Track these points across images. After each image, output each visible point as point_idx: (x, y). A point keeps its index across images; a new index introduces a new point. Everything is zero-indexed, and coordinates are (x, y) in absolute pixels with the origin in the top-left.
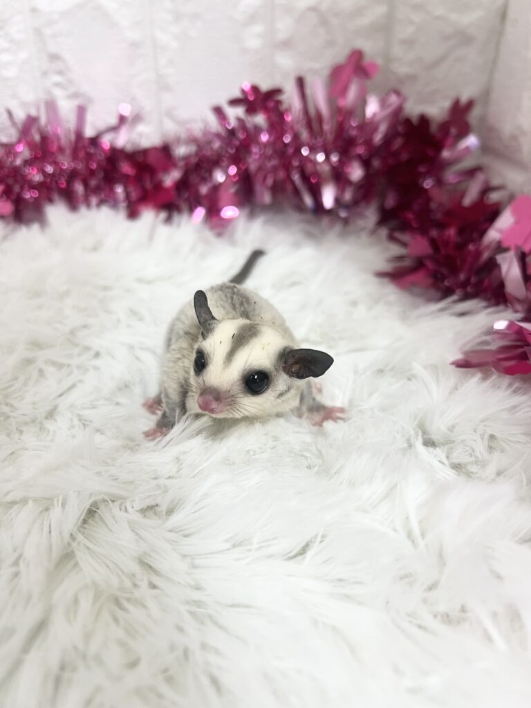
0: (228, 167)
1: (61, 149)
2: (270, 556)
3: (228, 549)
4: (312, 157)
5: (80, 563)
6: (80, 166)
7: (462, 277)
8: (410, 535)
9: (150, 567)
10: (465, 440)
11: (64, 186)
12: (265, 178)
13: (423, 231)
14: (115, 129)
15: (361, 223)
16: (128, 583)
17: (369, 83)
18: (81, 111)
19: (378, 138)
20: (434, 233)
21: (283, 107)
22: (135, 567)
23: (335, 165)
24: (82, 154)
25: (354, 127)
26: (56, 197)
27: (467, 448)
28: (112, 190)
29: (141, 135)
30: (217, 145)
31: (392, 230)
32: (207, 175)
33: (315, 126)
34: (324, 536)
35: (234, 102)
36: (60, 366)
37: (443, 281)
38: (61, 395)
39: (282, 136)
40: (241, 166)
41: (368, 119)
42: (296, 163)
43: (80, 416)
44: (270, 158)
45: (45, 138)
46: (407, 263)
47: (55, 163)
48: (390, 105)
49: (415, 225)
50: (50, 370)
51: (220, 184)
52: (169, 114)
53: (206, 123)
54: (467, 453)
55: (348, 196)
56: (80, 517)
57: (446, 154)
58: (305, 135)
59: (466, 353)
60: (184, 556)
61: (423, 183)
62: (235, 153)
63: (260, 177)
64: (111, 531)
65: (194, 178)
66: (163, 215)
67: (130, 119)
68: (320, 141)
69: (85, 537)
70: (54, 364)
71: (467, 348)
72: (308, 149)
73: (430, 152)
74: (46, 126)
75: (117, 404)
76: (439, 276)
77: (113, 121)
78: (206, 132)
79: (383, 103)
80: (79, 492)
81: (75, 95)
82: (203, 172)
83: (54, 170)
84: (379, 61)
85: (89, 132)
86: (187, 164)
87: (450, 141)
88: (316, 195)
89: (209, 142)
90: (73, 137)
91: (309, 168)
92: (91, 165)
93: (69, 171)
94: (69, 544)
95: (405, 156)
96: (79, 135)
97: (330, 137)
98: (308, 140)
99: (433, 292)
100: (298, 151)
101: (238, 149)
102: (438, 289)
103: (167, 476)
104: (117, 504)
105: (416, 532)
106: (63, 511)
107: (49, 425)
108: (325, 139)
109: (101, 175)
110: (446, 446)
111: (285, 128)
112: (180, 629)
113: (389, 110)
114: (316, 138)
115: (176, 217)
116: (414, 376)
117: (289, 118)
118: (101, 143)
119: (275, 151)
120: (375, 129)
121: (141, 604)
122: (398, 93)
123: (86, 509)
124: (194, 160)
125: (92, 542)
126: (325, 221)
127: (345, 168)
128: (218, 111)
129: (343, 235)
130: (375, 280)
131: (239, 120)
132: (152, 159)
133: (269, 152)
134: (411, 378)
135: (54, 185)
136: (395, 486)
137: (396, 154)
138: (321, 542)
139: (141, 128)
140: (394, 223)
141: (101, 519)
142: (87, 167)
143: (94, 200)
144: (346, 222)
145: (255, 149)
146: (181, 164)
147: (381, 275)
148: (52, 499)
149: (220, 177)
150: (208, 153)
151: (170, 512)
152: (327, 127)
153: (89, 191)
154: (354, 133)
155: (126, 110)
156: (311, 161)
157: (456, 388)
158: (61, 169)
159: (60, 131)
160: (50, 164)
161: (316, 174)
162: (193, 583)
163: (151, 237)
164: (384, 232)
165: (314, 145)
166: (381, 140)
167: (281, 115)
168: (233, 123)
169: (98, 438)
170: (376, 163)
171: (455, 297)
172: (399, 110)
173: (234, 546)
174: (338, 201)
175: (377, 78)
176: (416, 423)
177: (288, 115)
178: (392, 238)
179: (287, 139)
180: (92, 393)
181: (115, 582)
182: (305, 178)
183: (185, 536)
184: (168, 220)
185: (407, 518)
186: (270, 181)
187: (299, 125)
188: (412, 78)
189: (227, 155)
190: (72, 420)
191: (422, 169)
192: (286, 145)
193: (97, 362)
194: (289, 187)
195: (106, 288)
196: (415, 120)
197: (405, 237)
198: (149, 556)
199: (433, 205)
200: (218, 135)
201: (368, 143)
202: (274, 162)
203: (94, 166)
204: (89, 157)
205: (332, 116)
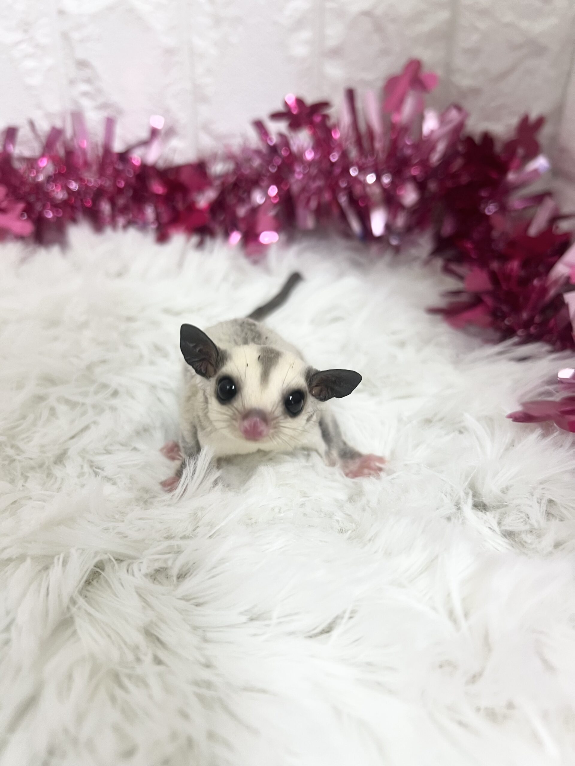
0: (268, 187)
1: (86, 164)
2: (291, 634)
3: (245, 623)
4: (361, 178)
5: (79, 632)
6: (107, 184)
7: (525, 315)
8: (451, 614)
9: (158, 639)
10: (519, 505)
11: (89, 204)
12: (308, 200)
13: (483, 263)
14: (145, 143)
15: (414, 252)
16: (130, 657)
17: (427, 97)
18: (110, 123)
19: (435, 158)
20: (495, 265)
21: (330, 122)
22: (139, 639)
23: (387, 187)
24: (109, 171)
25: (409, 146)
26: (80, 216)
27: (522, 515)
28: (141, 211)
29: (174, 150)
30: (257, 162)
31: (448, 261)
32: (245, 196)
33: (366, 144)
34: (353, 612)
35: (276, 116)
36: (73, 405)
37: (503, 320)
38: (73, 437)
39: (329, 153)
40: (282, 186)
41: (425, 137)
42: (343, 184)
43: (92, 462)
44: (314, 178)
45: (70, 153)
46: (464, 298)
47: (80, 180)
48: (451, 121)
49: (474, 256)
50: (62, 408)
51: (260, 206)
52: (206, 128)
53: (246, 139)
54: (522, 520)
55: (400, 221)
56: (82, 578)
57: (511, 176)
58: (354, 153)
59: (524, 405)
60: (195, 628)
61: (484, 209)
62: (277, 172)
63: (303, 198)
64: (116, 595)
65: (231, 200)
66: (195, 239)
67: (163, 132)
68: (370, 161)
69: (86, 601)
70: (67, 402)
71: (527, 399)
72: (357, 169)
73: (494, 175)
74: (72, 140)
75: (135, 449)
76: (499, 314)
77: (144, 134)
78: (245, 149)
79: (442, 119)
80: (83, 550)
81: (104, 106)
82: (240, 193)
83: (79, 187)
84: (439, 72)
85: (118, 147)
86: (223, 184)
87: (515, 163)
88: (365, 221)
89: (249, 160)
90: (100, 152)
91: (358, 190)
92: (119, 182)
93: (95, 189)
94: (68, 608)
95: (465, 179)
96: (107, 150)
97: (382, 156)
98: (358, 159)
99: (492, 333)
100: (346, 171)
101: (279, 168)
102: (498, 328)
103: (181, 536)
104: (124, 565)
105: (459, 611)
106: (64, 572)
107: (57, 471)
108: (377, 157)
109: (130, 193)
110: (499, 511)
111: (333, 146)
112: (185, 716)
113: (448, 127)
114: (366, 157)
115: (208, 242)
116: (465, 428)
117: (336, 135)
118: (131, 159)
119: (320, 171)
120: (433, 148)
121: (142, 682)
122: (459, 108)
123: (89, 570)
124: (232, 179)
125: (94, 608)
126: (374, 249)
127: (397, 191)
128: (259, 125)
129: (393, 265)
130: (427, 317)
131: (281, 136)
132: (185, 177)
133: (314, 171)
134: (462, 430)
135: (78, 204)
136: (437, 557)
137: (455, 176)
138: (351, 618)
139: (175, 143)
140: (450, 253)
141: (106, 581)
142: (115, 185)
143: (121, 221)
144: (397, 250)
145: (298, 169)
146: (217, 183)
147: (433, 311)
148: (53, 557)
149: (258, 198)
150: (247, 171)
151: (182, 576)
152: (378, 145)
153: (117, 211)
154: (408, 152)
155: (159, 123)
156: (360, 182)
157: (512, 444)
158: (86, 186)
159: (85, 145)
160: (76, 181)
161: (365, 197)
162: (203, 660)
163: (180, 264)
164: (439, 263)
165: (364, 164)
166: (439, 160)
167: (328, 131)
168: (274, 139)
169: (108, 489)
170: (433, 186)
171: (516, 339)
172: (460, 126)
173: (252, 619)
174: (388, 227)
175: (436, 91)
176: (466, 483)
177: (335, 132)
178: (447, 270)
179: (334, 158)
180: (106, 437)
181: (115, 654)
182: (353, 201)
183: (198, 605)
184: (200, 245)
185: (449, 595)
186: (313, 204)
187: (348, 143)
188: (476, 92)
189: (268, 174)
190: (82, 467)
191: (483, 194)
192: (333, 164)
193: (114, 402)
194: (335, 211)
195: (130, 319)
196: (477, 139)
197: (463, 270)
198: (156, 625)
199: (495, 234)
200: (258, 152)
201: (424, 163)
202: (319, 183)
203: (122, 184)
204: (117, 174)
205: (385, 134)
